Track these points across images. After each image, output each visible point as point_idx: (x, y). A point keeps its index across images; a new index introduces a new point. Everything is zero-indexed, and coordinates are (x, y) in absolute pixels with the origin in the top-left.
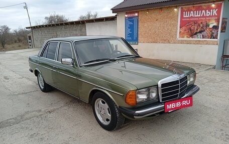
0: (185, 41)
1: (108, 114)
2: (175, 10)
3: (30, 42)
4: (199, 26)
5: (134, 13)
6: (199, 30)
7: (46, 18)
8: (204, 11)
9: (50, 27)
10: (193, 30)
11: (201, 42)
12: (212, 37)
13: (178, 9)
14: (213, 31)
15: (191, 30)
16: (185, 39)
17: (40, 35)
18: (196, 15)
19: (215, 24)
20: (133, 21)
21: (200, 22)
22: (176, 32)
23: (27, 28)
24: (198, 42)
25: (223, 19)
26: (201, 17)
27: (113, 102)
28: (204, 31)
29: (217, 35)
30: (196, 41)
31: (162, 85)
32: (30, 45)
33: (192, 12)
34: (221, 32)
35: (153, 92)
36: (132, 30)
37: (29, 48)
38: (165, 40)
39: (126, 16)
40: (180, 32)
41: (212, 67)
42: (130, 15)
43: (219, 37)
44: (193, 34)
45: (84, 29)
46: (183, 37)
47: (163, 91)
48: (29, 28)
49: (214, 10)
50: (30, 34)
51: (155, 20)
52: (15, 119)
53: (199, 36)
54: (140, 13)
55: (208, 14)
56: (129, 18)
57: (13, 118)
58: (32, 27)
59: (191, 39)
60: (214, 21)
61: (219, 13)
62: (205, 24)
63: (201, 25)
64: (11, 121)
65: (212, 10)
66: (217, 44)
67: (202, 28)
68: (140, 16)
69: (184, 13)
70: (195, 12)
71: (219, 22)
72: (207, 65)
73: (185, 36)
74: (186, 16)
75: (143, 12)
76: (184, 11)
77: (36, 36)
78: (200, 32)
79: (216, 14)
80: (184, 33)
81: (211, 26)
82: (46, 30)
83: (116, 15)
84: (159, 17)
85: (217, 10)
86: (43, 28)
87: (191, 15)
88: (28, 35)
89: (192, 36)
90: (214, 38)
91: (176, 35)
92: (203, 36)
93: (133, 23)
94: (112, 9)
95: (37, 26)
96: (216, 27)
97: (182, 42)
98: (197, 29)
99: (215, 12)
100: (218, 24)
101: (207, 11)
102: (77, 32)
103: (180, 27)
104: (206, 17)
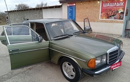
0: (104, 21)
1: (73, 72)
2: (98, 2)
3: (7, 21)
4: (113, 12)
5: (73, 3)
6: (112, 14)
7: (16, 6)
8: (115, 3)
9: (20, 12)
10: (109, 14)
11: (113, 22)
12: (120, 18)
13: (100, 2)
14: (121, 15)
15: (107, 14)
16: (104, 19)
17: (14, 16)
18: (111, 5)
19: (122, 11)
20: (72, 9)
21: (113, 10)
22: (99, 15)
23: (5, 12)
24: (112, 22)
25: (127, 8)
26: (113, 7)
27: (77, 65)
28: (115, 15)
29: (123, 18)
30: (111, 21)
31: (109, 53)
32: (8, 22)
33: (108, 4)
34: (126, 16)
35: (104, 58)
36: (72, 14)
37: (7, 24)
38: (92, 20)
39: (68, 5)
40: (101, 15)
41: (120, 36)
42: (70, 5)
43: (124, 19)
44: (109, 17)
45: (41, 12)
46: (103, 18)
47: (110, 57)
48: (7, 12)
49: (122, 3)
50: (7, 16)
51: (86, 8)
52: (7, 75)
53: (112, 18)
54: (77, 3)
55: (118, 5)
56: (70, 6)
57: (6, 75)
58: (8, 12)
59: (108, 20)
60: (121, 9)
61: (124, 4)
62: (116, 11)
63: (114, 12)
64: (5, 76)
65: (120, 3)
66: (123, 23)
67: (114, 13)
68: (77, 5)
69: (104, 4)
70: (110, 3)
71: (124, 10)
72: (117, 35)
73: (104, 18)
74: (105, 6)
75: (79, 3)
76: (104, 3)
77: (11, 17)
78: (113, 16)
79: (123, 5)
80: (103, 16)
81: (120, 12)
82: (17, 13)
83: (62, 5)
84: (88, 6)
85: (123, 2)
86: (15, 12)
87: (108, 5)
88: (6, 16)
89: (108, 18)
90: (121, 19)
91: (99, 17)
92: (115, 18)
93: (73, 10)
94: (59, 1)
95: (12, 11)
96: (122, 13)
97: (102, 21)
98: (111, 14)
99: (122, 4)
100: (124, 11)
101: (118, 3)
102: (37, 15)
103: (101, 13)
104: (117, 7)
